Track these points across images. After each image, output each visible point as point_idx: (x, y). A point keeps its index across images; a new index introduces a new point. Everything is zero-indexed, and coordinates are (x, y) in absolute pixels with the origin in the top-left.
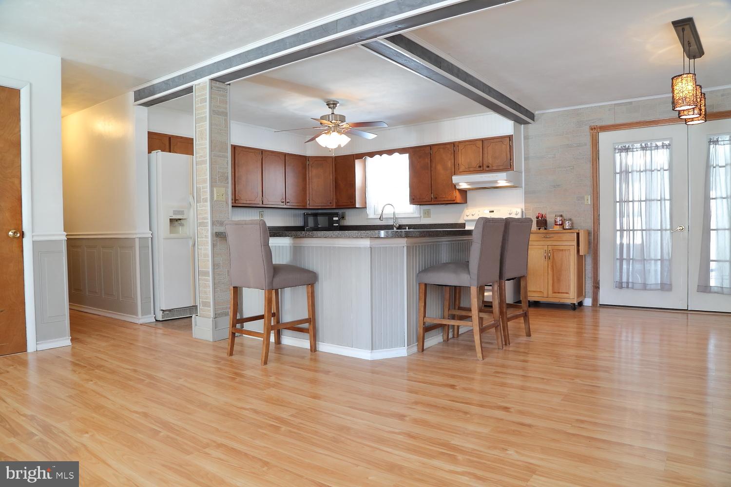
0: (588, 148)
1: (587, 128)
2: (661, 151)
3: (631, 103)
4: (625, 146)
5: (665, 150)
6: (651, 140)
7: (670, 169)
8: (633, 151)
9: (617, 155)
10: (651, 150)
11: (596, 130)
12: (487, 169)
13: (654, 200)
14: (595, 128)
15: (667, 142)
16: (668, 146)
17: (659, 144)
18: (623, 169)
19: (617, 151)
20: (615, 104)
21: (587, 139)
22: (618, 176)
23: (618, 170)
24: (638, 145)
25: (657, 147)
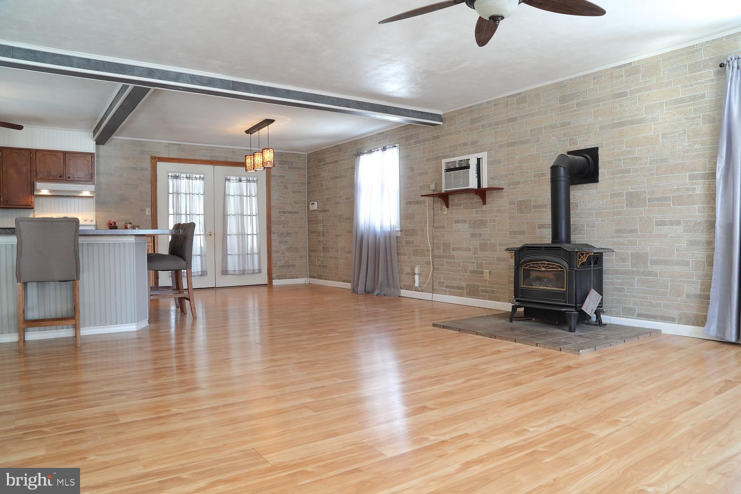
0: (148, 173)
1: (149, 157)
2: (198, 181)
3: (180, 145)
4: (176, 175)
5: (201, 181)
6: (193, 173)
7: (204, 194)
8: (180, 179)
9: (170, 181)
10: (192, 180)
11: (155, 159)
12: (69, 179)
13: (194, 214)
14: (155, 158)
15: (202, 176)
16: (203, 179)
17: (198, 176)
18: (175, 191)
19: (170, 177)
20: (169, 144)
21: (148, 165)
22: (171, 196)
23: (171, 191)
24: (184, 175)
25: (196, 178)
